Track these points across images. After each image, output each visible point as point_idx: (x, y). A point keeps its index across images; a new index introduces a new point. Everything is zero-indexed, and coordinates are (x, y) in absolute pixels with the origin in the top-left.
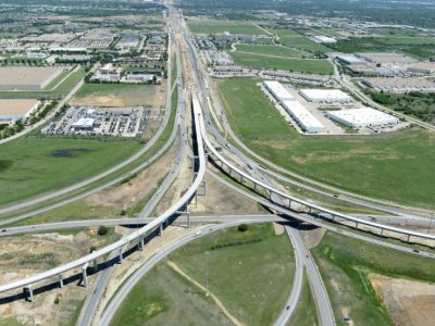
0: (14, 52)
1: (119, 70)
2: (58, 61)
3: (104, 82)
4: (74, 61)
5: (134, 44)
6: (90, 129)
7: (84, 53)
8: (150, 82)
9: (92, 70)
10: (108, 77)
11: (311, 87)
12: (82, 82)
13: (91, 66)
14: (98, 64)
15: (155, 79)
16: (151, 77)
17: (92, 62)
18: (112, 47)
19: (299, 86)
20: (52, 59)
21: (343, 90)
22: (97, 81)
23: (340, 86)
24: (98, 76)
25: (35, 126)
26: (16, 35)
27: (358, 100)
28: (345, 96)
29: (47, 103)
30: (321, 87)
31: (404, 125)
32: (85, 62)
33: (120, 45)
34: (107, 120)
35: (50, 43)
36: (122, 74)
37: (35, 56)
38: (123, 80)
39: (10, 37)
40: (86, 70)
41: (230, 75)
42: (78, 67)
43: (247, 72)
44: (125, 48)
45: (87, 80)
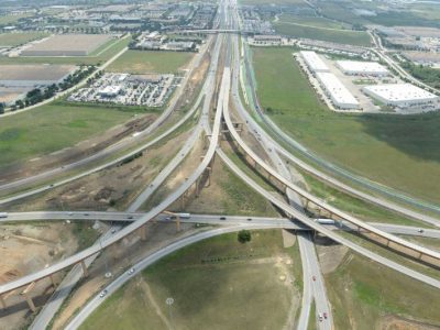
0: (79, 21)
1: (164, 38)
2: (112, 29)
3: (146, 49)
4: (126, 29)
5: (185, 14)
6: (114, 96)
7: (137, 21)
8: (189, 50)
9: (139, 38)
10: (149, 45)
11: (347, 58)
12: (127, 48)
13: (140, 34)
14: (147, 32)
15: (194, 46)
16: (190, 45)
17: (144, 29)
18: (164, 17)
19: (334, 56)
20: (108, 27)
21: (381, 63)
22: (140, 48)
23: (377, 59)
24: (142, 42)
25: (65, 92)
26: (86, 7)
28: (383, 69)
29: (86, 69)
30: (359, 58)
32: (135, 29)
33: (172, 15)
34: (135, 87)
35: (112, 13)
36: (164, 42)
38: (165, 47)
39: (81, 9)
40: (135, 37)
41: (268, 44)
42: (129, 34)
43: (285, 42)
44: (176, 17)
45: (132, 46)
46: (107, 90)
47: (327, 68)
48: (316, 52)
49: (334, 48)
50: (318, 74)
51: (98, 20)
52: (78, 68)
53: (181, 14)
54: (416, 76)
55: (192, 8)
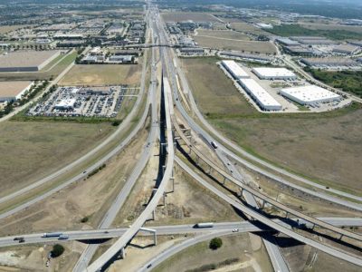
0: (27, 39)
1: (105, 52)
2: (59, 46)
3: (92, 63)
4: (71, 45)
5: (120, 30)
6: (70, 109)
7: (80, 38)
8: (128, 63)
9: (84, 53)
10: (95, 59)
12: (73, 64)
13: (83, 49)
14: (89, 47)
15: (133, 59)
16: (129, 58)
17: (86, 45)
18: (102, 33)
20: (54, 44)
22: (85, 62)
24: (87, 58)
26: (32, 26)
29: (40, 84)
30: (269, 65)
32: (79, 45)
33: (109, 31)
34: (88, 99)
35: (56, 31)
36: (107, 56)
37: (42, 41)
38: (107, 61)
39: (28, 28)
40: (79, 53)
41: (195, 55)
42: (74, 50)
43: (207, 53)
44: (112, 34)
45: (78, 61)
46: (62, 104)
47: (246, 75)
48: (235, 60)
51: (44, 38)
52: (33, 84)
53: (116, 31)
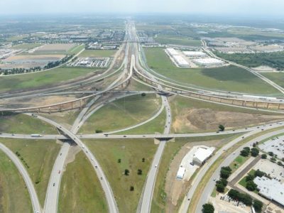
1: (100, 45)
2: (74, 42)
3: (94, 49)
5: (109, 35)
8: (114, 49)
9: (89, 45)
10: (95, 47)
11: (189, 51)
12: (84, 49)
15: (116, 47)
16: (114, 47)
17: (89, 42)
19: (182, 50)
20: (71, 41)
21: (204, 52)
22: (90, 49)
24: (91, 46)
27: (209, 55)
30: (194, 50)
31: (227, 65)
33: (102, 35)
37: (64, 40)
38: (102, 48)
40: (86, 45)
41: (152, 46)
42: (83, 44)
43: (160, 45)
45: (86, 48)
48: (174, 49)
49: (182, 47)
50: (174, 56)
53: (107, 35)
54: (218, 56)
55: (112, 32)
